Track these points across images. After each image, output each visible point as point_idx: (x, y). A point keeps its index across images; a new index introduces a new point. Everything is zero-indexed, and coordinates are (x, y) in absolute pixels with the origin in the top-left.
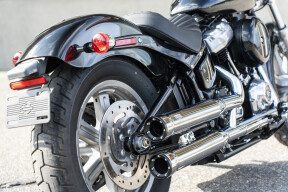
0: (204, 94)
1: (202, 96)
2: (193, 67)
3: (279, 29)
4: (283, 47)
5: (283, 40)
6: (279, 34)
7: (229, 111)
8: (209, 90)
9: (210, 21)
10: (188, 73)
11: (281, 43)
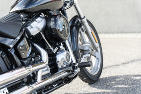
0: (21, 62)
1: (19, 63)
2: (11, 46)
3: (81, 19)
4: (84, 29)
5: (83, 25)
6: (81, 21)
7: (37, 72)
8: (25, 59)
9: (33, 16)
10: (9, 50)
11: (82, 27)
